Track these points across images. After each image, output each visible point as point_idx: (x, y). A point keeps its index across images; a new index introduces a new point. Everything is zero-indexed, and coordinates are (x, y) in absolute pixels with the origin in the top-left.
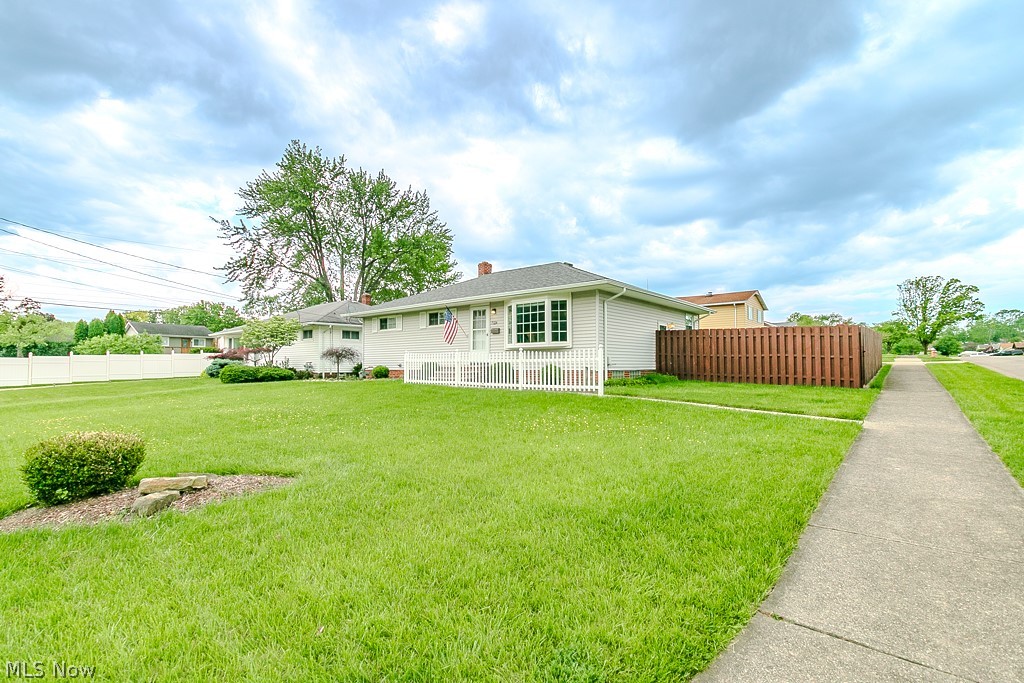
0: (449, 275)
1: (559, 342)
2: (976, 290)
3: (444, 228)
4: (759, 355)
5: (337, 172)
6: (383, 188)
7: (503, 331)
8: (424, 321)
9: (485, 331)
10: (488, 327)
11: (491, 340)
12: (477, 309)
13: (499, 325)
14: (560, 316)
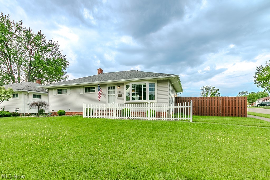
0: (63, 76)
1: (152, 100)
2: (219, 90)
3: (64, 58)
4: (213, 106)
5: (18, 28)
6: (39, 37)
7: (123, 95)
8: (82, 91)
9: (114, 95)
10: (116, 94)
11: (118, 99)
12: (110, 86)
13: (122, 93)
14: (152, 89)
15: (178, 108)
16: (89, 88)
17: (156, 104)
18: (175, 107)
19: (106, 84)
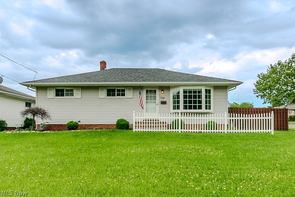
1: (208, 110)
7: (169, 102)
8: (103, 94)
9: (155, 102)
10: (158, 100)
11: (160, 107)
12: (149, 89)
13: (166, 99)
14: (208, 97)
15: (233, 119)
16: (114, 90)
17: (213, 114)
18: (230, 118)
19: (142, 86)
